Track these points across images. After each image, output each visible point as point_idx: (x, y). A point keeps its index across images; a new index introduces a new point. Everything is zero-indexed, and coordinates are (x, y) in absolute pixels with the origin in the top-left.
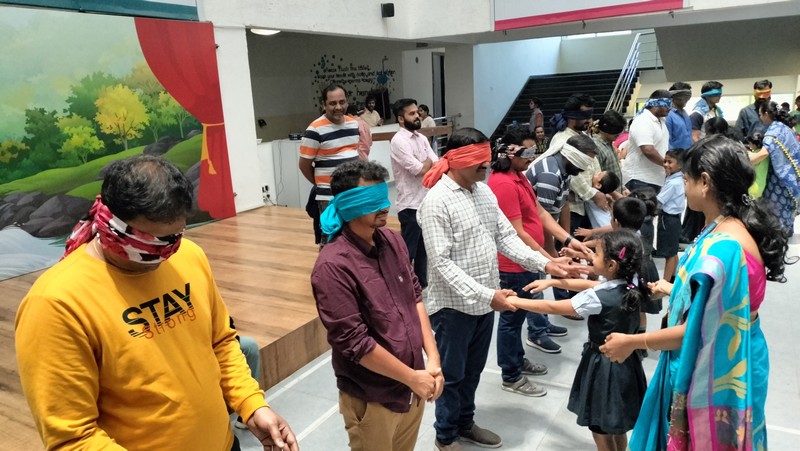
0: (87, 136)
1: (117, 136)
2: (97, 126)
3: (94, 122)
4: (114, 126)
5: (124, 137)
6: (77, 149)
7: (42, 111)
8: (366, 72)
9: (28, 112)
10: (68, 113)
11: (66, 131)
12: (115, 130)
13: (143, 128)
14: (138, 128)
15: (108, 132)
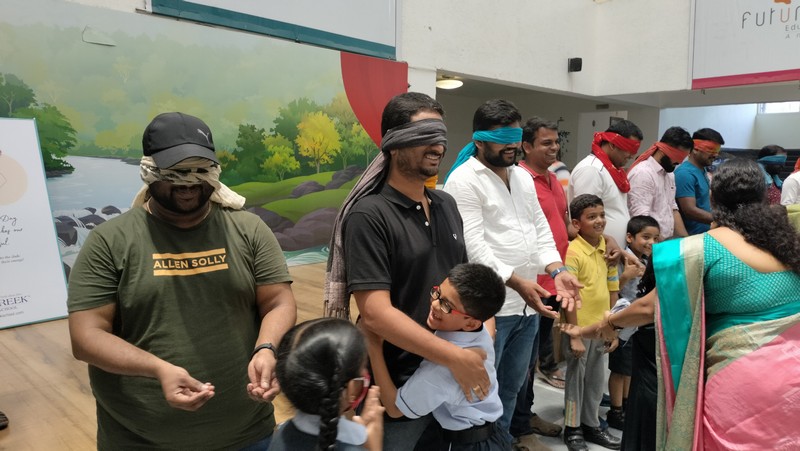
0: (286, 155)
1: (312, 160)
2: (296, 148)
3: (294, 143)
4: (310, 150)
5: (318, 160)
6: (277, 166)
7: (253, 128)
9: (241, 127)
10: (274, 133)
11: (270, 148)
12: (310, 154)
13: (335, 154)
14: (331, 154)
15: (305, 154)
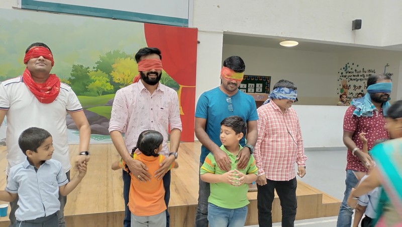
0: (104, 82)
1: (122, 85)
2: (111, 78)
3: (109, 75)
6: (97, 88)
10: (96, 69)
12: (121, 81)
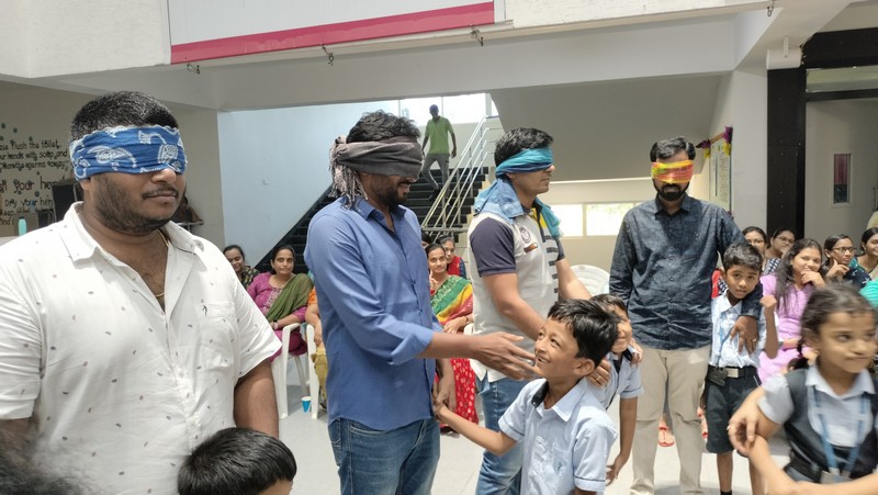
8: (54, 150)
